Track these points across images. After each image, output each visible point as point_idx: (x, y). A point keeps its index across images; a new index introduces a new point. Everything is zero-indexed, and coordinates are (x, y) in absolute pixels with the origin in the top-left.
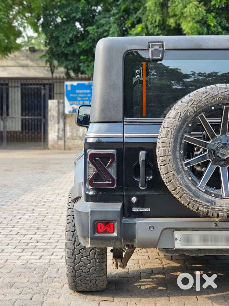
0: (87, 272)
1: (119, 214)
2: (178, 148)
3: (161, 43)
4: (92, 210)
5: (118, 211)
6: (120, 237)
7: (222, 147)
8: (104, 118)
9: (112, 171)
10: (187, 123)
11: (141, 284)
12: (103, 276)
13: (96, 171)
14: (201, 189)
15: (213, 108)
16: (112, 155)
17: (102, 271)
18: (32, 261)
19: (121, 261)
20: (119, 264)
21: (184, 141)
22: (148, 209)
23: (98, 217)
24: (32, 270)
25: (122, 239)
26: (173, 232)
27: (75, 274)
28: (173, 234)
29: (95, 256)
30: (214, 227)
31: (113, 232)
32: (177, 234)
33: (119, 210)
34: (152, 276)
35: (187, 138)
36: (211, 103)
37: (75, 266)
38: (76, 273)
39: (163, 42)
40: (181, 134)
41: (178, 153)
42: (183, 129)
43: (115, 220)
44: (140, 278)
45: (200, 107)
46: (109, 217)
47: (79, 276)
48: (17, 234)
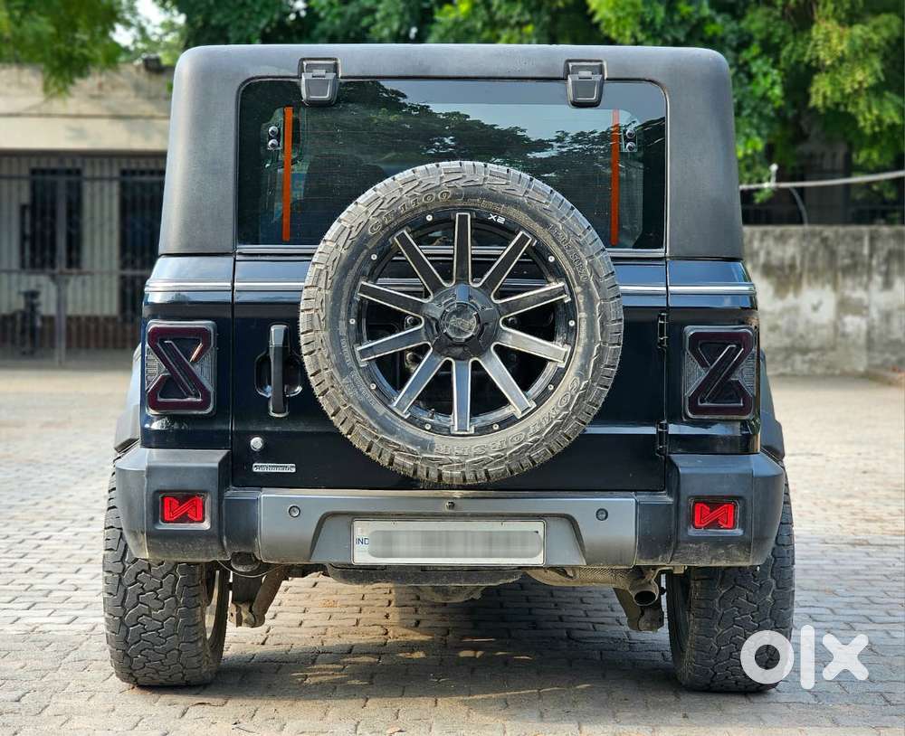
0: (157, 630)
1: (216, 475)
2: (343, 313)
3: (333, 62)
4: (152, 464)
5: (211, 469)
7: (454, 312)
8: (188, 245)
9: (205, 373)
10: (365, 251)
11: (309, 674)
12: (196, 641)
13: (165, 372)
14: (399, 413)
15: (429, 218)
16: (202, 333)
17: (192, 628)
18: (47, 627)
19: (250, 611)
20: (245, 616)
21: (359, 295)
22: (290, 468)
23: (163, 483)
24: (41, 644)
25: (225, 538)
26: (353, 521)
27: (127, 636)
28: (351, 529)
29: (173, 592)
30: (446, 510)
31: (203, 521)
32: (361, 529)
33: (216, 465)
34: (345, 660)
35: (364, 290)
36: (425, 205)
37: (125, 614)
38: (128, 632)
39: (335, 59)
40: (350, 278)
41: (342, 323)
42: (356, 266)
43: (204, 488)
44: (314, 662)
45: (398, 215)
46: (191, 484)
47: (137, 640)
48: (26, 572)
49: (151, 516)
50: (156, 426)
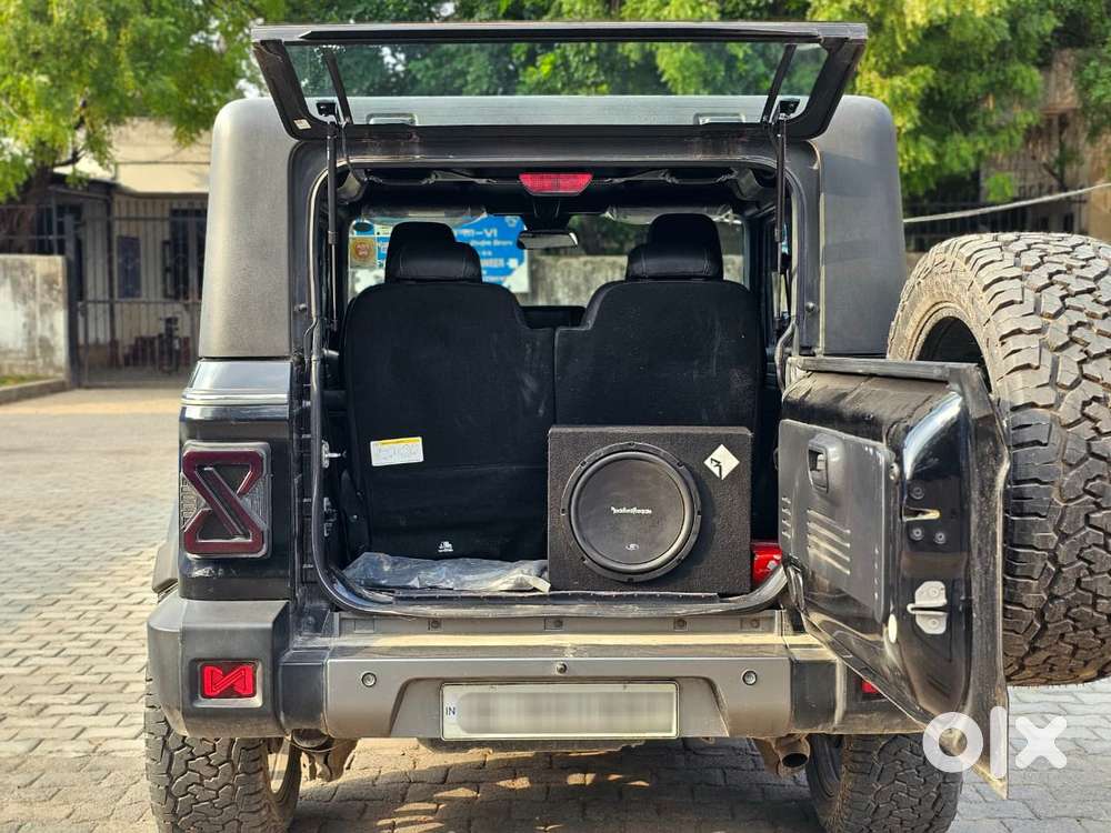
0: (210, 800)
1: (269, 637)
4: (187, 625)
5: (263, 631)
6: (269, 710)
8: (233, 346)
11: (398, 820)
12: (258, 811)
13: (205, 506)
16: (252, 458)
17: (254, 797)
18: (111, 745)
19: (326, 762)
20: (319, 769)
23: (201, 650)
25: (282, 713)
26: (440, 688)
27: (176, 806)
28: (439, 696)
29: (229, 756)
30: (557, 674)
31: (253, 695)
32: (451, 696)
33: (270, 625)
34: (440, 795)
37: (172, 782)
38: (176, 802)
39: (411, 115)
43: (253, 656)
44: (403, 801)
46: (238, 649)
47: (186, 811)
48: (107, 655)
49: (187, 692)
50: (198, 573)
